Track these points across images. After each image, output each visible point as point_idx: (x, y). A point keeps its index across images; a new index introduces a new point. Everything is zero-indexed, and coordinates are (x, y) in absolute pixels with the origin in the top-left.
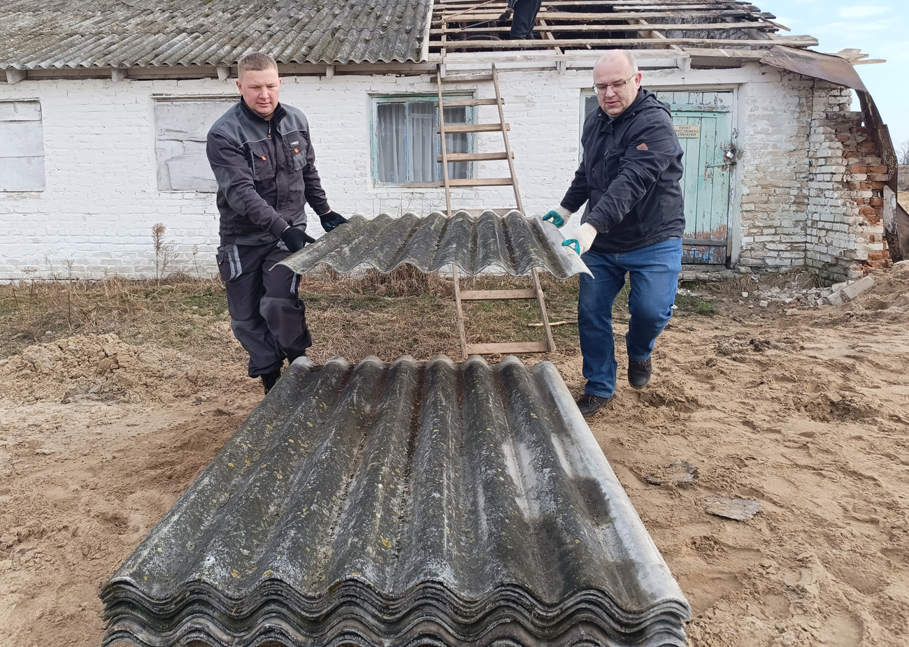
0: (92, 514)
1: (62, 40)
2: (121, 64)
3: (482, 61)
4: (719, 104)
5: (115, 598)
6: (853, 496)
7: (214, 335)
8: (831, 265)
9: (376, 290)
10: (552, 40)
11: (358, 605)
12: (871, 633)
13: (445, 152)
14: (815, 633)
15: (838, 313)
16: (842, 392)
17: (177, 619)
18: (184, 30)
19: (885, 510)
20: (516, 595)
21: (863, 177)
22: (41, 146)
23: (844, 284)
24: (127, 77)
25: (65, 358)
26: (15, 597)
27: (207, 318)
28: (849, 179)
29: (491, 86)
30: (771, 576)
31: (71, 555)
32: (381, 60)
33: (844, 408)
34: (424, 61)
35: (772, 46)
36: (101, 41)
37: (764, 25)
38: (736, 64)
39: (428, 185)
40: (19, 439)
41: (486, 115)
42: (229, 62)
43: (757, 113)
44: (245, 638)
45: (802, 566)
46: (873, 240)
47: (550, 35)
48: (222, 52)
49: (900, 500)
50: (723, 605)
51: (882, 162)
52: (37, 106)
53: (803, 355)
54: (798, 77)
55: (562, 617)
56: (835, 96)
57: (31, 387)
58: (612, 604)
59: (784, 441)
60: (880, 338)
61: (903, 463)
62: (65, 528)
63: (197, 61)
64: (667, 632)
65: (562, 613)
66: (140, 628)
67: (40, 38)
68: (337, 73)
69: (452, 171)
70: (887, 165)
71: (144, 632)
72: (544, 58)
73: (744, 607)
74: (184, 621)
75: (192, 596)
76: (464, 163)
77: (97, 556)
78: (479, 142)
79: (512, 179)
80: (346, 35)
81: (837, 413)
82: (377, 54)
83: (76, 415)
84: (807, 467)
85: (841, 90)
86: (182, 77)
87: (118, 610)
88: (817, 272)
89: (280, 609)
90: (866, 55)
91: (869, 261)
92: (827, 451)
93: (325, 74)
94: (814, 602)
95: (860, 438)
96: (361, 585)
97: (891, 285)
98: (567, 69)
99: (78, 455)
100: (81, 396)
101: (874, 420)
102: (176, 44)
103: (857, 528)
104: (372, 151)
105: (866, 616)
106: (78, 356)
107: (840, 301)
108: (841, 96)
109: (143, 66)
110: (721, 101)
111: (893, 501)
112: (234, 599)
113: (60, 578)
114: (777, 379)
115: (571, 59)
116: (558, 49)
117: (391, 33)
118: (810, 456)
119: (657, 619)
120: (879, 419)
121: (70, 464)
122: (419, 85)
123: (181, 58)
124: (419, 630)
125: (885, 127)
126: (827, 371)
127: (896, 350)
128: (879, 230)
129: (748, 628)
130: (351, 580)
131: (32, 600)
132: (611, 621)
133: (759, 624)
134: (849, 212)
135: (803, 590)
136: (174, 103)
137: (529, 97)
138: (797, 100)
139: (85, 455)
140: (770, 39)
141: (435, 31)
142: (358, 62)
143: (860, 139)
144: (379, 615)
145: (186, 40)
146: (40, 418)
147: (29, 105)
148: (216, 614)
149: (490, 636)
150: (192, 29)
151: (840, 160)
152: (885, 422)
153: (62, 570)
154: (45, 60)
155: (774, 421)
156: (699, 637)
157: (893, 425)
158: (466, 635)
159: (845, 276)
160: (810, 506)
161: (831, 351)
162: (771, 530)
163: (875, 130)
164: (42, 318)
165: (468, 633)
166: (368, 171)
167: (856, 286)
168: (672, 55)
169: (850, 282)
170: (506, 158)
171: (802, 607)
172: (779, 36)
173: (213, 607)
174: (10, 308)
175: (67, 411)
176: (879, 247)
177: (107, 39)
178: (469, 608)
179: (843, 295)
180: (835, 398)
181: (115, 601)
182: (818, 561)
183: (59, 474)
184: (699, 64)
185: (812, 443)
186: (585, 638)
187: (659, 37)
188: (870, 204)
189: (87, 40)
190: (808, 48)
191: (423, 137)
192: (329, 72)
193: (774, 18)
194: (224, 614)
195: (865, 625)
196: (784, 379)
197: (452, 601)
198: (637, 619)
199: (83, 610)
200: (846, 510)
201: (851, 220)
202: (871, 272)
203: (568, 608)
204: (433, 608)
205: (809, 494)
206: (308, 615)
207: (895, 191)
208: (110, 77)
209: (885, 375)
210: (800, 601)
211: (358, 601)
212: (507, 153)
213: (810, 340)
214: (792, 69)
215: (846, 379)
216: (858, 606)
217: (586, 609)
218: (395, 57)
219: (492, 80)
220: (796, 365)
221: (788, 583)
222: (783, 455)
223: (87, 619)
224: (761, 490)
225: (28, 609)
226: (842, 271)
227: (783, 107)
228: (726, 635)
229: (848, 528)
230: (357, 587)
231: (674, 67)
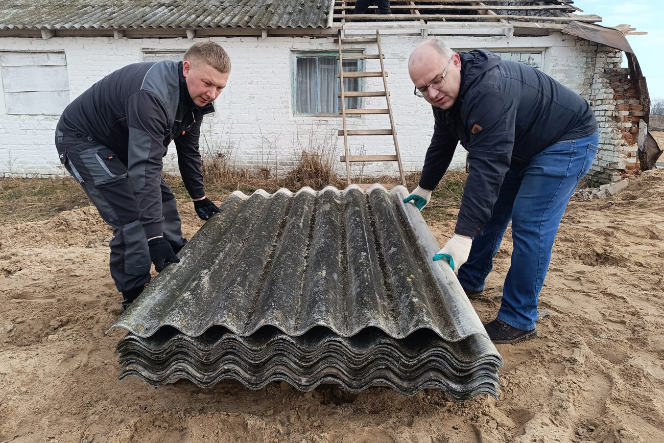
0: (109, 310)
1: (79, 10)
2: (120, 27)
3: (370, 28)
4: (531, 61)
5: (126, 350)
6: (609, 308)
7: (187, 211)
8: (600, 173)
9: (294, 186)
10: (418, 15)
11: (285, 356)
12: (618, 385)
13: (343, 91)
14: (581, 384)
15: (602, 203)
16: (605, 247)
17: (167, 363)
18: (163, 5)
19: (630, 316)
20: (389, 350)
21: (626, 113)
22: (66, 84)
23: (608, 185)
24: (124, 36)
25: (87, 219)
26: (61, 356)
27: (181, 200)
28: (617, 114)
29: (375, 46)
30: (553, 352)
31: (97, 333)
32: (300, 26)
33: (605, 258)
34: (330, 27)
35: (571, 21)
36: (106, 11)
37: (565, 7)
38: (545, 33)
39: (330, 115)
40: (59, 268)
41: (372, 66)
42: (195, 26)
43: (557, 68)
44: (211, 376)
45: (574, 347)
46: (630, 156)
47: (417, 12)
48: (190, 19)
49: (640, 311)
50: (522, 368)
51: (640, 103)
52: (63, 56)
53: (580, 226)
54: (587, 43)
55: (418, 365)
56: (611, 57)
57: (66, 237)
58: (452, 357)
59: (565, 276)
60: (631, 216)
61: (643, 289)
62: (92, 317)
63: (173, 25)
64: (487, 376)
65: (418, 362)
66: (143, 369)
67: (63, 8)
68: (269, 35)
69: (347, 103)
70: (643, 105)
71: (146, 371)
72: (413, 26)
73: (535, 369)
74: (172, 365)
75: (177, 349)
76: (355, 98)
77: (113, 334)
78: (366, 85)
79: (388, 110)
80: (276, 9)
81: (600, 260)
82: (297, 22)
83: (96, 254)
84: (579, 291)
85: (616, 53)
86: (162, 36)
87: (129, 357)
88: (590, 177)
89: (234, 357)
90: (634, 29)
91: (626, 170)
92: (593, 282)
93: (261, 36)
94: (581, 367)
95: (615, 275)
96: (288, 343)
97: (640, 185)
98: (429, 35)
99: (99, 277)
100: (99, 243)
101: (625, 264)
102: (158, 14)
103: (611, 326)
104: (293, 91)
105: (615, 375)
106: (96, 218)
107: (604, 196)
108: (615, 57)
109: (135, 28)
110: (533, 60)
111: (636, 311)
112: (204, 351)
113: (90, 346)
114: (562, 240)
115: (431, 27)
116: (422, 21)
117: (307, 7)
118: (582, 285)
119: (481, 367)
120: (628, 264)
121: (93, 282)
122: (326, 44)
123: (161, 23)
124: (325, 371)
125: (644, 78)
126: (595, 236)
127: (642, 224)
128: (635, 149)
129: (538, 381)
130: (281, 339)
131: (72, 358)
132: (450, 368)
133: (545, 379)
134: (615, 137)
135: (575, 360)
136: (157, 55)
137: (401, 54)
138: (585, 59)
139: (103, 277)
140: (569, 17)
141: (337, 8)
142: (284, 27)
143: (626, 87)
144: (299, 362)
145: (164, 11)
146: (72, 256)
147: (57, 55)
148: (192, 361)
149: (371, 376)
150: (169, 3)
151: (611, 101)
152: (632, 266)
153: (91, 342)
154: (68, 23)
155: (559, 264)
156: (505, 385)
157: (637, 268)
158: (356, 375)
159: (609, 180)
160: (581, 313)
161: (598, 224)
162: (555, 326)
163: (637, 81)
164: (71, 198)
165: (357, 374)
166: (290, 105)
167: (616, 187)
168: (501, 26)
169: (612, 184)
170: (385, 96)
171: (573, 370)
172: (576, 15)
173: (190, 356)
174: (50, 192)
175: (90, 252)
176: (633, 160)
177: (110, 10)
178: (358, 358)
179: (607, 192)
180: (600, 251)
181: (127, 352)
182: (585, 344)
183: (87, 287)
184: (519, 33)
185: (584, 277)
186: (433, 378)
187: (492, 14)
188: (629, 131)
189: (96, 10)
190: (595, 23)
191: (328, 82)
192: (264, 34)
193: (573, 3)
194: (198, 361)
195: (614, 380)
196: (566, 240)
197: (347, 354)
198: (468, 367)
199: (105, 365)
200: (604, 316)
201: (616, 142)
202: (627, 177)
203: (423, 360)
204: (334, 359)
205: (580, 306)
206: (252, 362)
207: (647, 122)
208: (112, 36)
209: (633, 239)
210: (572, 366)
211: (285, 353)
212: (385, 92)
213: (584, 217)
214: (583, 37)
215: (606, 240)
216: (610, 370)
217: (434, 361)
218: (310, 24)
219: (376, 42)
220: (575, 232)
221: (564, 356)
222: (563, 284)
223: (108, 370)
224: (549, 303)
225: (70, 363)
226: (607, 177)
227: (575, 65)
228: (523, 384)
229: (605, 325)
230: (285, 344)
231: (502, 35)
